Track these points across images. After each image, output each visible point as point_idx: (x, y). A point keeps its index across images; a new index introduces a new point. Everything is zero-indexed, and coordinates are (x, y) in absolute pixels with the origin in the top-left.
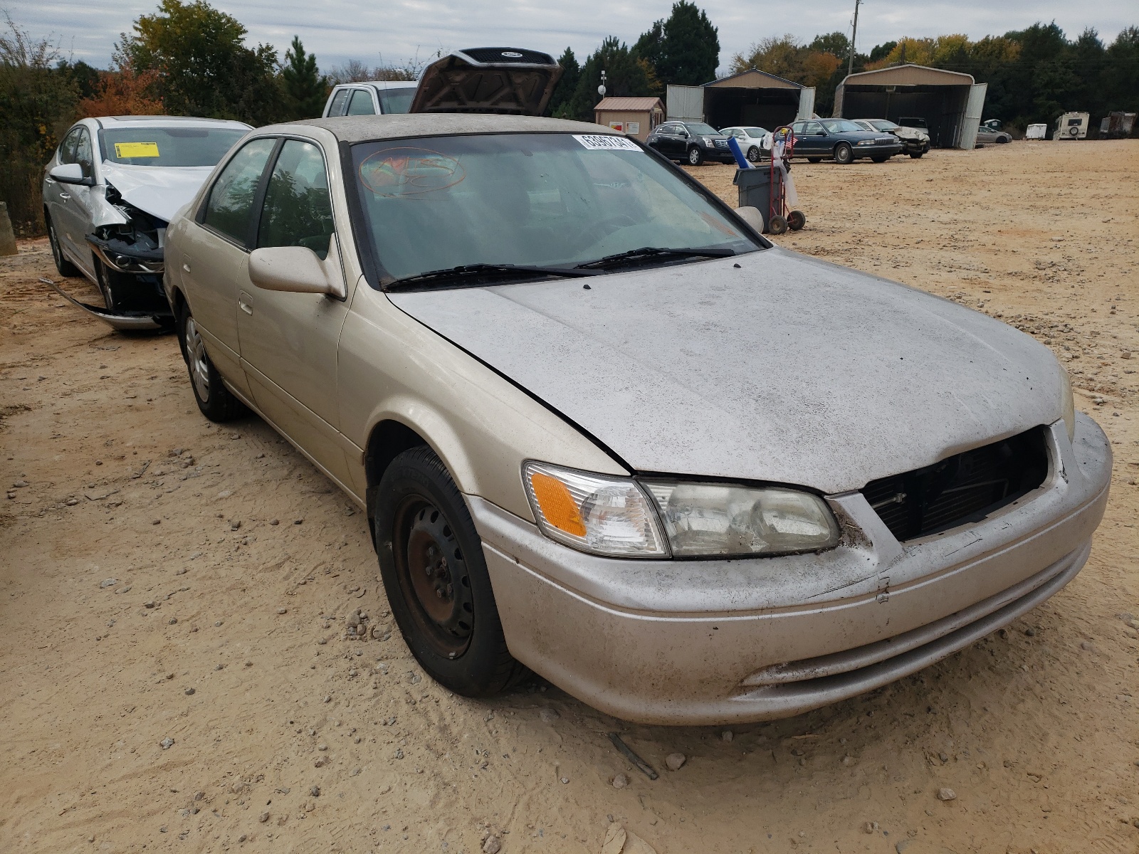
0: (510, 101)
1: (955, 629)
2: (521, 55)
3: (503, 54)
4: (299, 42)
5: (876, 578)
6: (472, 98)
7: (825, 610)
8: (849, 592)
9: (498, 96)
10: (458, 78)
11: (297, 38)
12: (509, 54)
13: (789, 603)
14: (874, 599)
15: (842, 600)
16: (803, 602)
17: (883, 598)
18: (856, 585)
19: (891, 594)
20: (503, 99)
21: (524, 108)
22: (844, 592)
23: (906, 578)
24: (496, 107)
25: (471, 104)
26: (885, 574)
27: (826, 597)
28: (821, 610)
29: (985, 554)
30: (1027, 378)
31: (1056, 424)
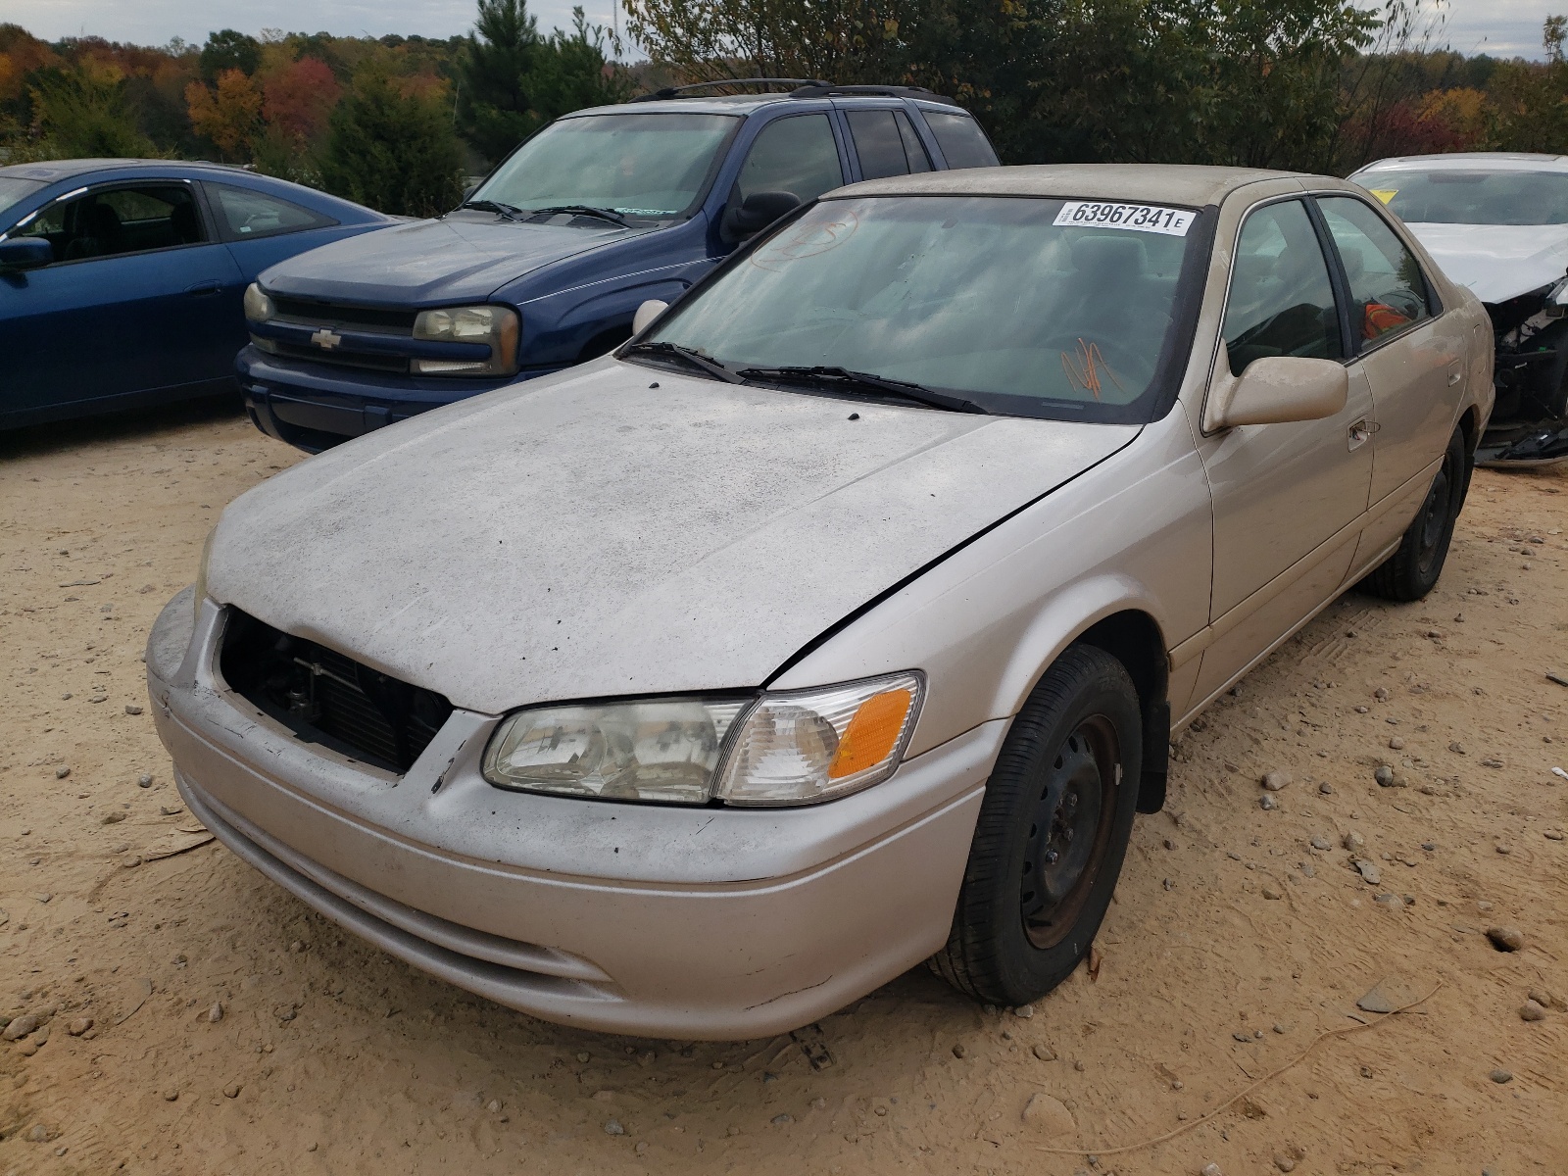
30: (556, 649)
31: (468, 714)
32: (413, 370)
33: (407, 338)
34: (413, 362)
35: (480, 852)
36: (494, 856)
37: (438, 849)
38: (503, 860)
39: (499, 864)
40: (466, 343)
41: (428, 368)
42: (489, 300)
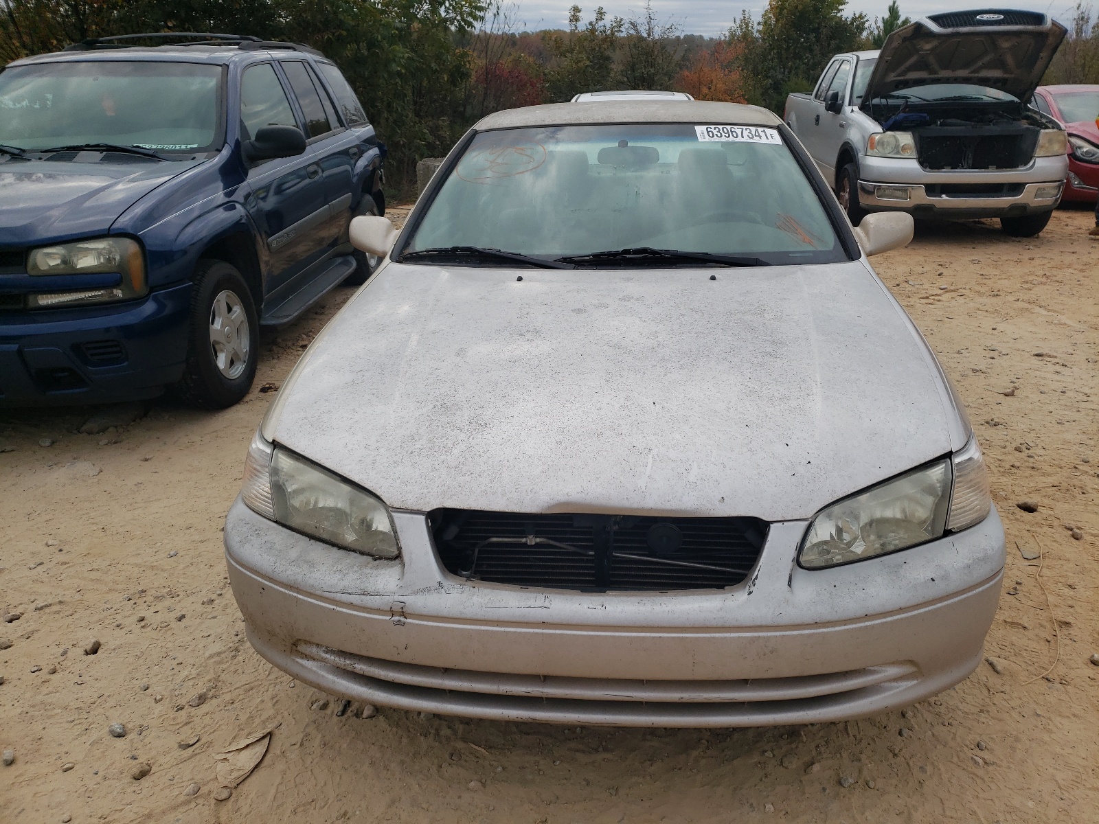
0: (996, 67)
1: (529, 695)
2: (1002, 17)
3: (978, 17)
4: (896, 6)
5: (391, 599)
6: (945, 67)
7: (338, 609)
8: (359, 601)
9: (980, 64)
10: (928, 47)
11: (894, 3)
12: (986, 17)
13: (309, 590)
14: (388, 618)
15: (351, 605)
16: (319, 593)
17: (399, 621)
18: (369, 597)
19: (409, 620)
20: (987, 66)
21: (1013, 76)
22: (355, 599)
23: (425, 611)
24: (976, 75)
25: (944, 74)
26: (401, 599)
27: (339, 597)
28: (334, 607)
29: (544, 624)
30: (809, 462)
31: (785, 523)
32: (31, 304)
33: (20, 276)
34: (31, 298)
35: (851, 614)
36: (861, 613)
37: (817, 624)
38: (868, 613)
39: (867, 617)
40: (87, 274)
41: (46, 300)
42: (111, 233)
